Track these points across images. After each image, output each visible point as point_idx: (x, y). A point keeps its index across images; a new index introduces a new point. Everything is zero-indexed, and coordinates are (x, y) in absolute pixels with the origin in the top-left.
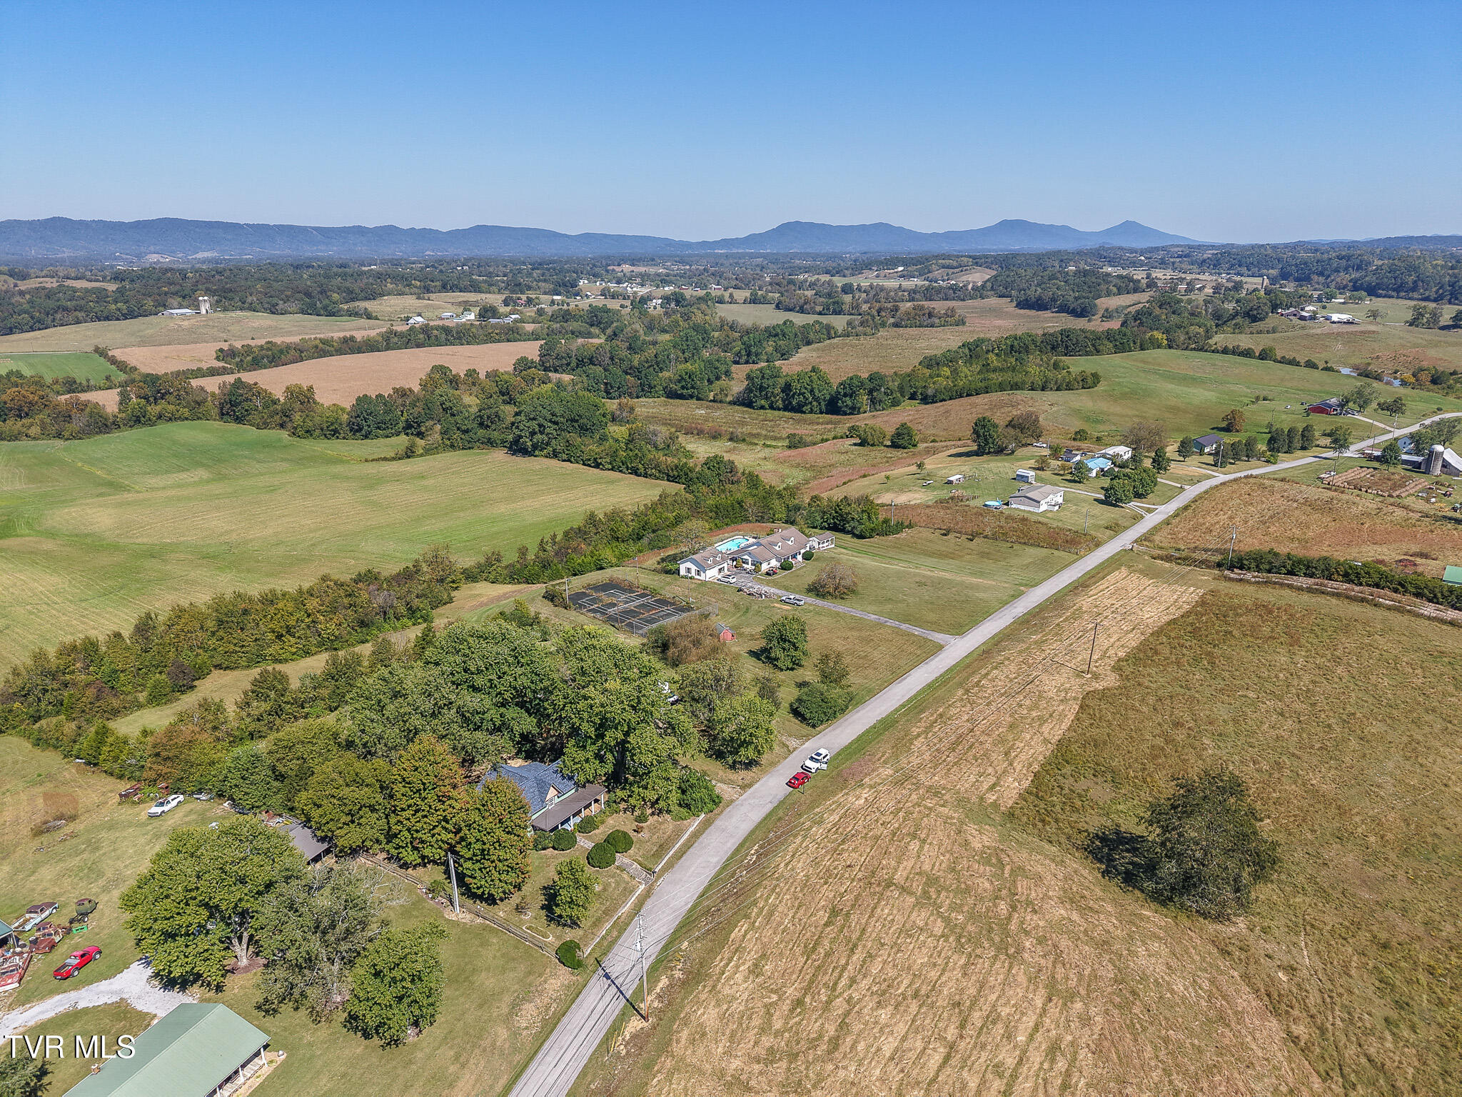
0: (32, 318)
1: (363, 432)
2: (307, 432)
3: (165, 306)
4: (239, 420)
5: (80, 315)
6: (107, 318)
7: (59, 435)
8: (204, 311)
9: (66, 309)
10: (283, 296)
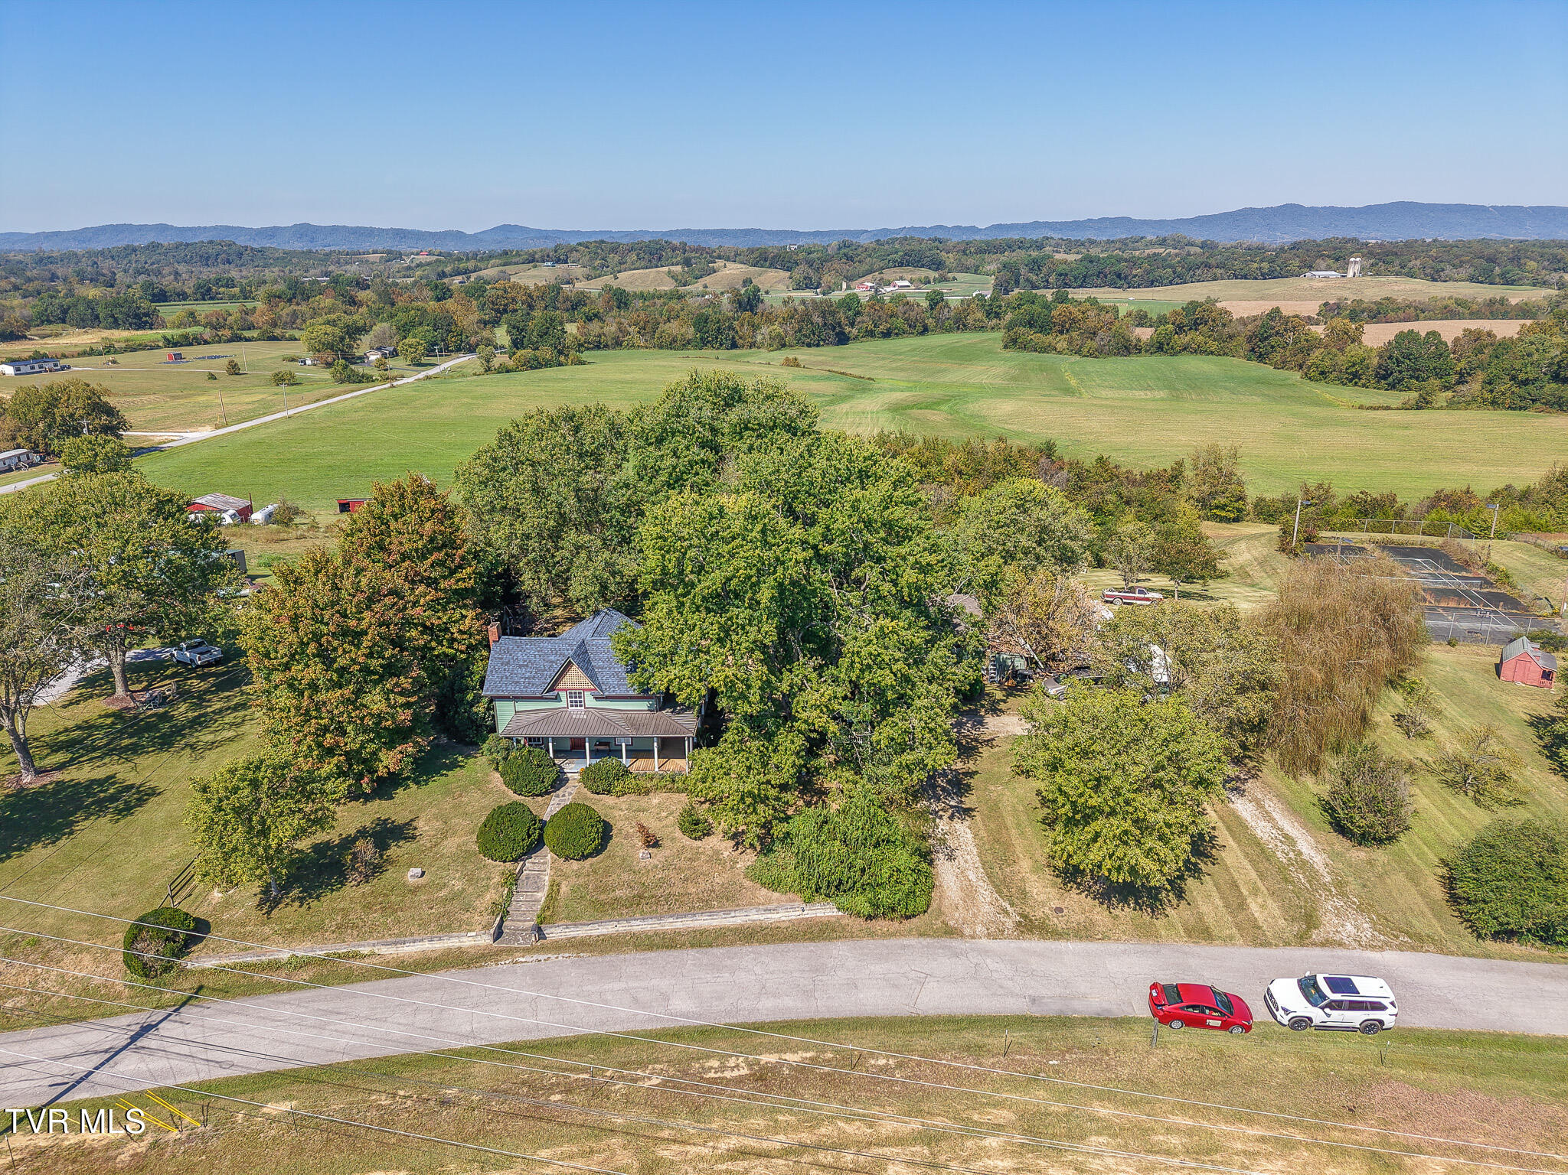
0: (1174, 272)
1: (1390, 380)
2: (1322, 373)
3: (1311, 268)
4: (1261, 358)
5: (1219, 271)
6: (1245, 277)
7: (1078, 352)
8: (1350, 274)
9: (1208, 266)
10: (1457, 262)
